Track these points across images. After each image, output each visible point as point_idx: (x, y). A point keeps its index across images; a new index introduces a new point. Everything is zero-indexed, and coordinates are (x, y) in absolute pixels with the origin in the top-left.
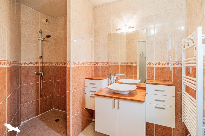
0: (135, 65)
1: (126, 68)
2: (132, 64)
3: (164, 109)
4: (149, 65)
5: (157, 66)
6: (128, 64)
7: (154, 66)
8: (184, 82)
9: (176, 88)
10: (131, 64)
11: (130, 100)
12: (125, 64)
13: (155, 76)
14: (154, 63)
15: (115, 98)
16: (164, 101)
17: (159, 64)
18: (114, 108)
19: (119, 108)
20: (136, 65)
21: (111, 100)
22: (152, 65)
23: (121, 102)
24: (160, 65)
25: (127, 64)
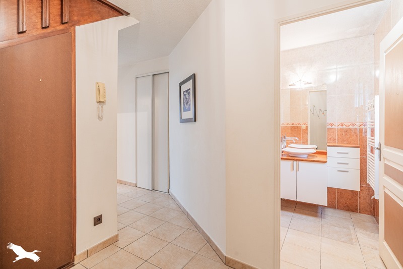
0: (305, 126)
1: (290, 131)
2: (300, 125)
3: (347, 172)
4: (329, 127)
5: (340, 127)
6: (294, 125)
7: (337, 128)
8: (369, 144)
9: (360, 150)
10: (297, 125)
11: (312, 161)
12: (289, 125)
13: (338, 139)
14: (337, 124)
15: (294, 160)
16: (347, 164)
17: (342, 125)
18: (293, 170)
19: (299, 170)
20: (307, 127)
21: (290, 162)
22: (333, 127)
23: (301, 163)
24: (344, 127)
25: (292, 125)
